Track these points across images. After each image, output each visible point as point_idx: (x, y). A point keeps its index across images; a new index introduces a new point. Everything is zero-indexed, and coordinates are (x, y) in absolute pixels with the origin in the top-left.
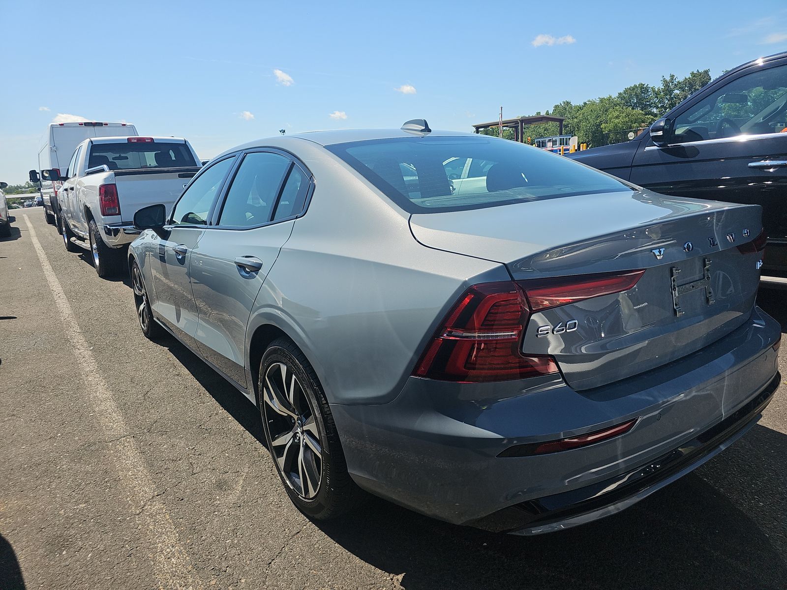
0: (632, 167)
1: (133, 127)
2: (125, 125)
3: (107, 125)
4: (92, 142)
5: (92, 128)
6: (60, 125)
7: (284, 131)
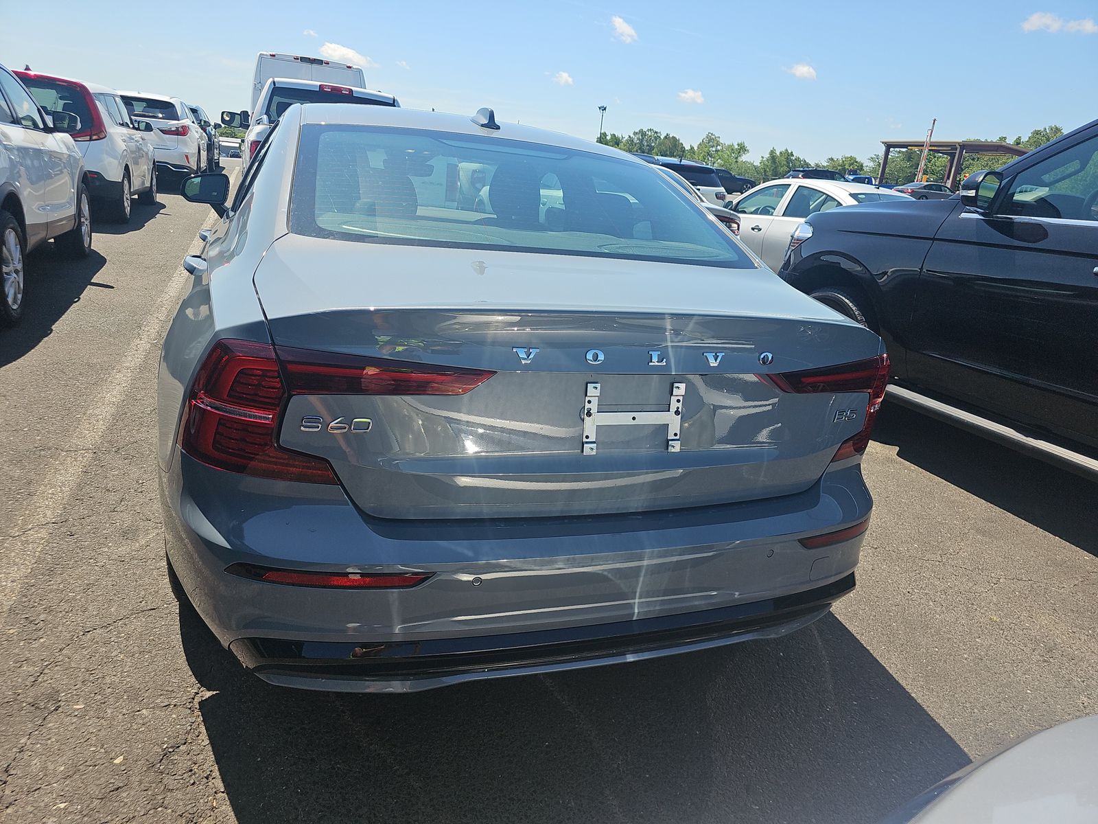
0: (934, 239)
1: (360, 71)
2: (350, 67)
3: (328, 64)
4: (274, 83)
5: (309, 65)
6: (271, 55)
7: (605, 109)
